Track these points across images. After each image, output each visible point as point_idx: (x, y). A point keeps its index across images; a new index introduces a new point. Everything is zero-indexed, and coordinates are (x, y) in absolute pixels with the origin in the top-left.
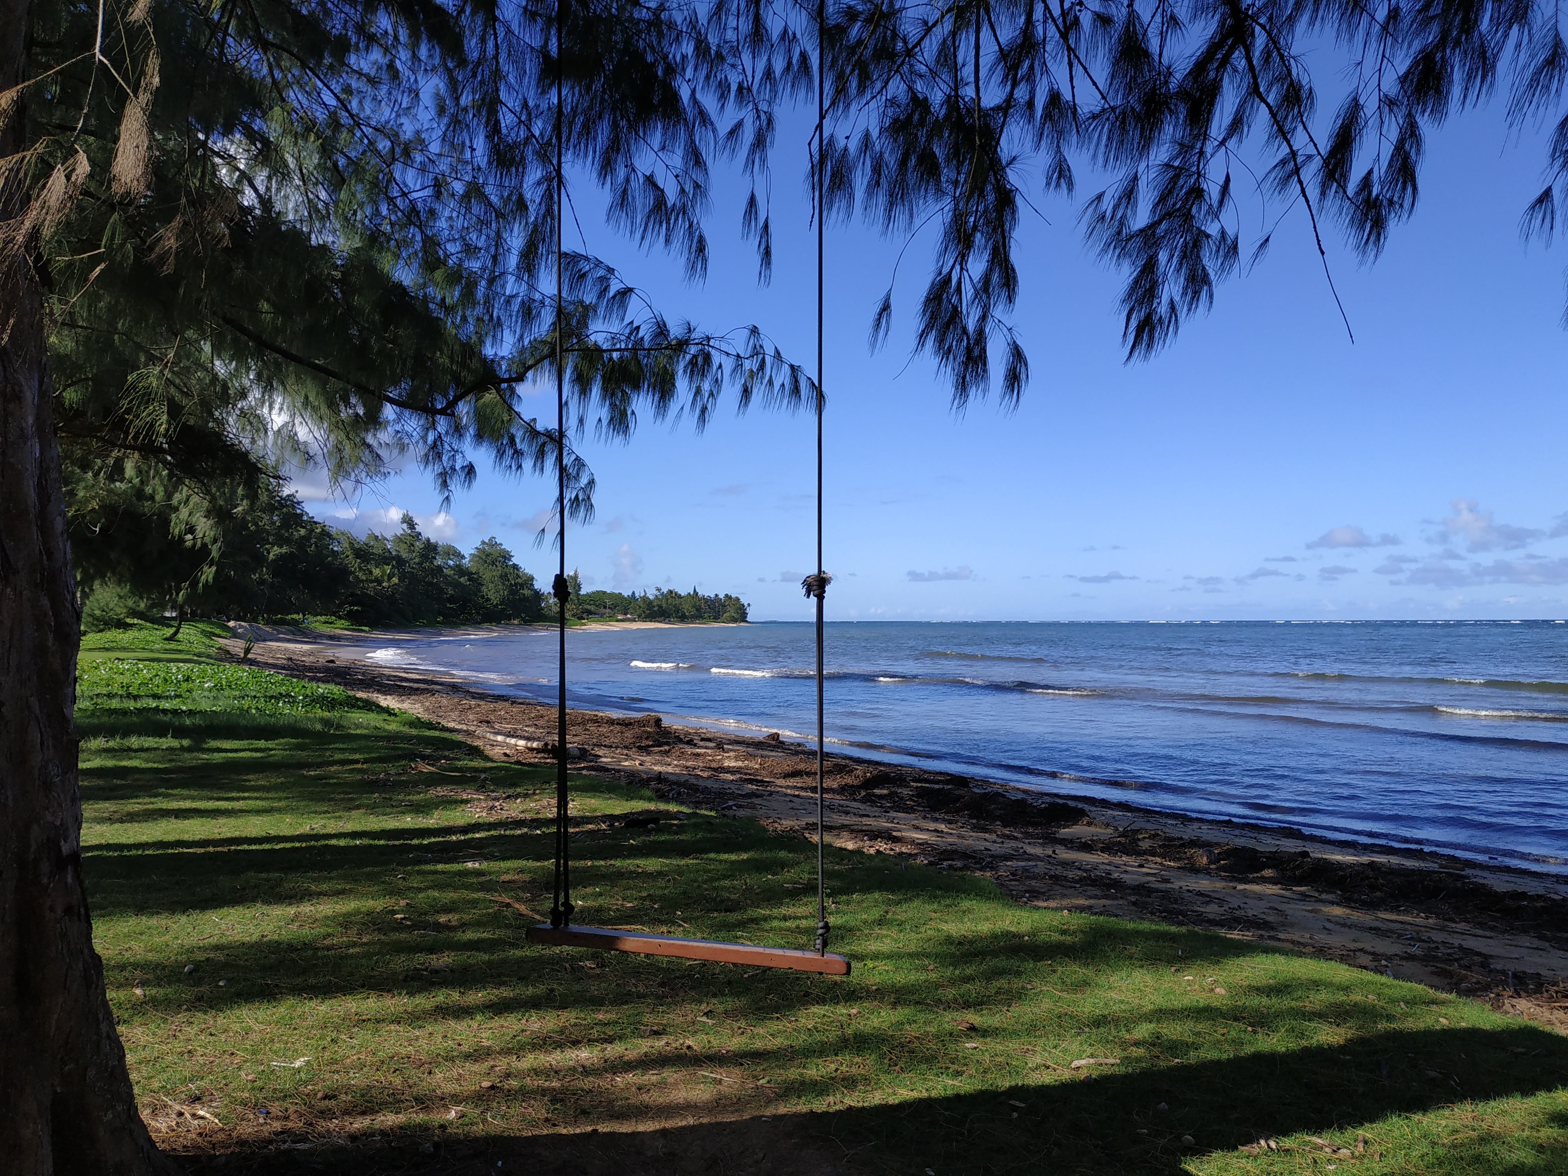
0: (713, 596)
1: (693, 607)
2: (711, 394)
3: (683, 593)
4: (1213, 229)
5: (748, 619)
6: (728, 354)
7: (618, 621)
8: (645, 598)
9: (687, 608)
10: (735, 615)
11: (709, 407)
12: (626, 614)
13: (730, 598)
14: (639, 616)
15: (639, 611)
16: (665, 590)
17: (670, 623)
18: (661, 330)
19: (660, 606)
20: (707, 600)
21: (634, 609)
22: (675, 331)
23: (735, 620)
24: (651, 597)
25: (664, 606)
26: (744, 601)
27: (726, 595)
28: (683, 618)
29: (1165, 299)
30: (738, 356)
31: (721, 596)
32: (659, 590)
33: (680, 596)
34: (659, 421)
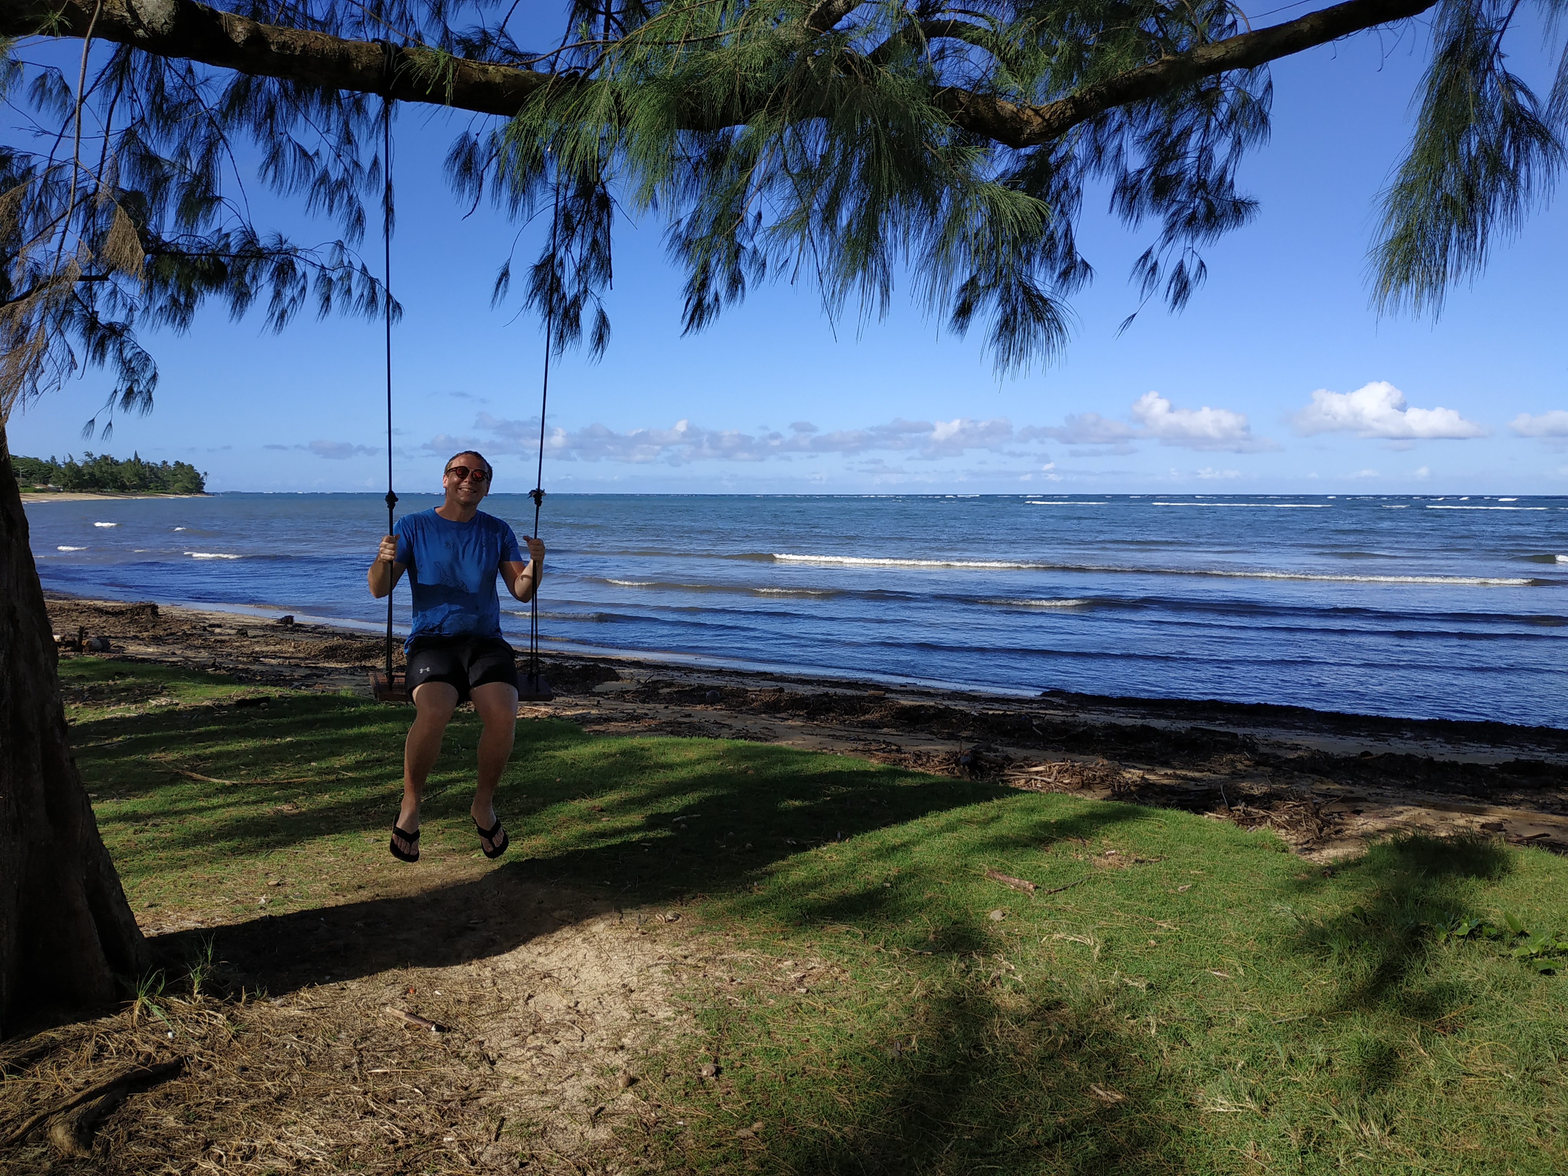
0: (159, 463)
1: (136, 475)
2: (293, 299)
3: (121, 461)
4: (748, 245)
5: (206, 489)
6: (314, 265)
7: (36, 491)
8: (71, 466)
9: (127, 477)
10: (190, 486)
11: (289, 312)
12: (45, 483)
13: (182, 465)
14: (65, 486)
15: (63, 481)
16: (97, 455)
17: (102, 493)
18: (250, 237)
19: (92, 475)
20: (152, 469)
21: (58, 477)
22: (265, 241)
23: (188, 491)
24: (80, 464)
25: (97, 474)
26: (200, 469)
27: (177, 463)
28: (123, 488)
29: (712, 289)
30: (323, 267)
31: (171, 463)
32: (89, 455)
33: (117, 463)
34: (235, 320)
